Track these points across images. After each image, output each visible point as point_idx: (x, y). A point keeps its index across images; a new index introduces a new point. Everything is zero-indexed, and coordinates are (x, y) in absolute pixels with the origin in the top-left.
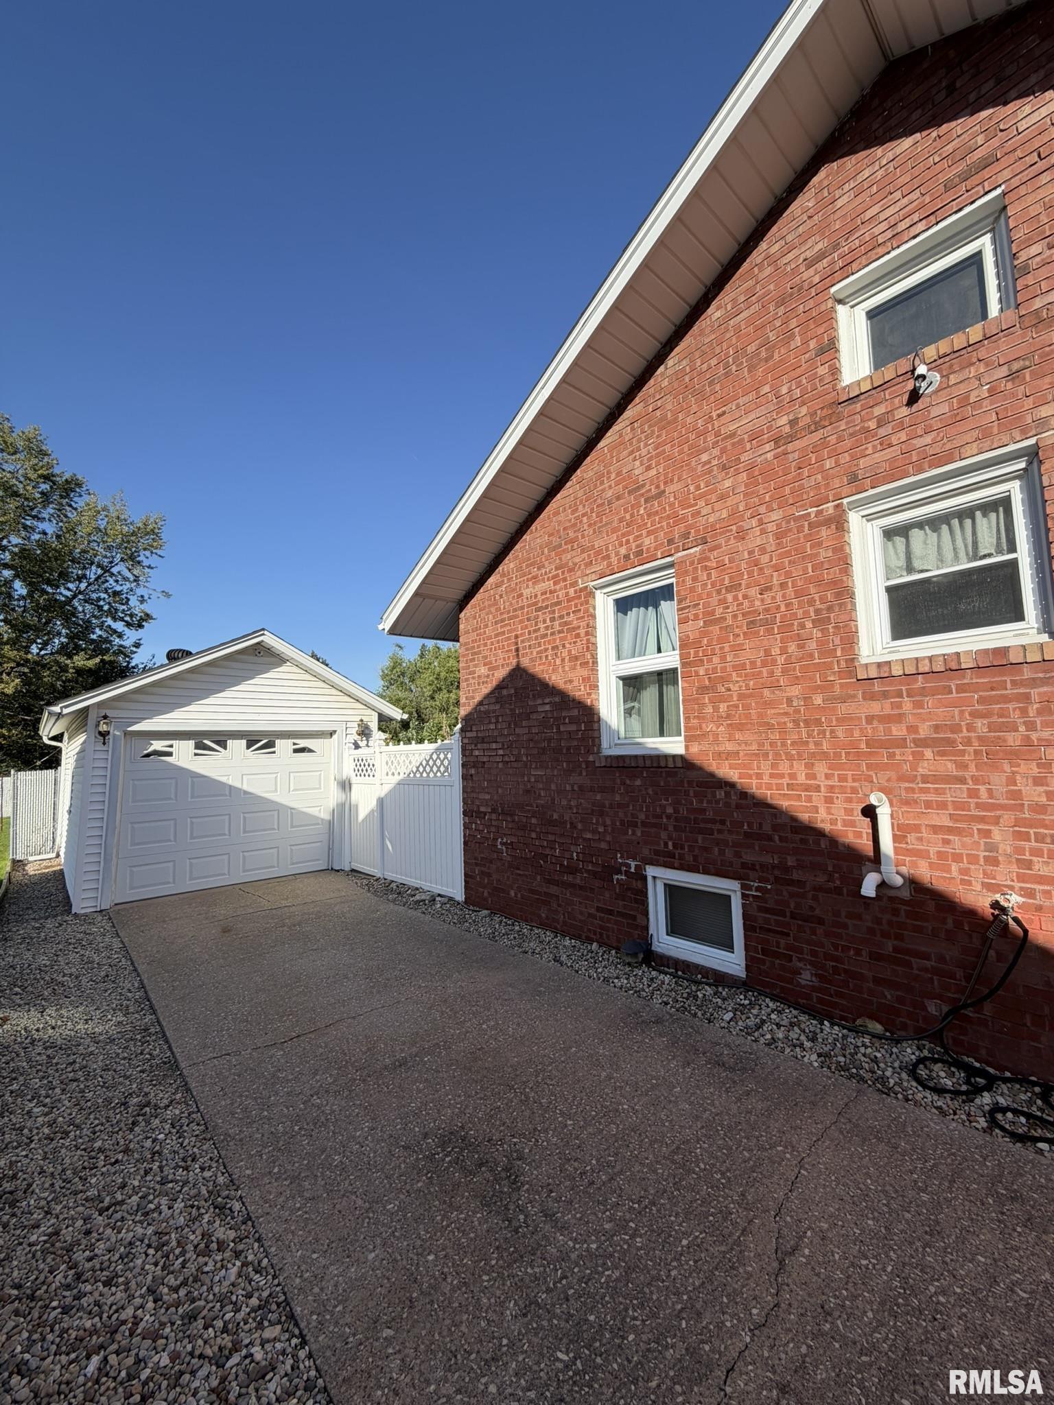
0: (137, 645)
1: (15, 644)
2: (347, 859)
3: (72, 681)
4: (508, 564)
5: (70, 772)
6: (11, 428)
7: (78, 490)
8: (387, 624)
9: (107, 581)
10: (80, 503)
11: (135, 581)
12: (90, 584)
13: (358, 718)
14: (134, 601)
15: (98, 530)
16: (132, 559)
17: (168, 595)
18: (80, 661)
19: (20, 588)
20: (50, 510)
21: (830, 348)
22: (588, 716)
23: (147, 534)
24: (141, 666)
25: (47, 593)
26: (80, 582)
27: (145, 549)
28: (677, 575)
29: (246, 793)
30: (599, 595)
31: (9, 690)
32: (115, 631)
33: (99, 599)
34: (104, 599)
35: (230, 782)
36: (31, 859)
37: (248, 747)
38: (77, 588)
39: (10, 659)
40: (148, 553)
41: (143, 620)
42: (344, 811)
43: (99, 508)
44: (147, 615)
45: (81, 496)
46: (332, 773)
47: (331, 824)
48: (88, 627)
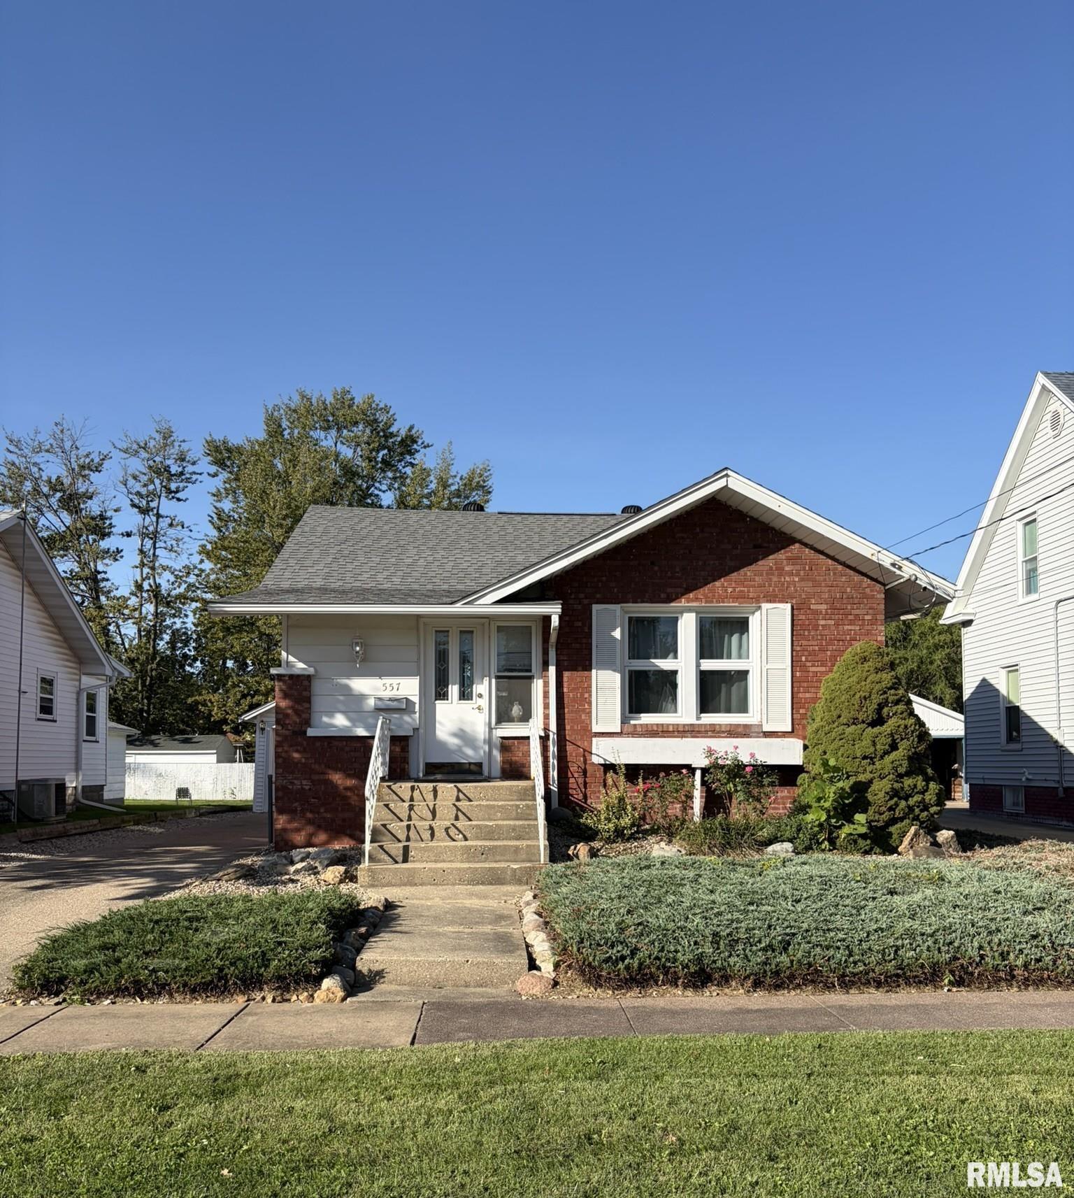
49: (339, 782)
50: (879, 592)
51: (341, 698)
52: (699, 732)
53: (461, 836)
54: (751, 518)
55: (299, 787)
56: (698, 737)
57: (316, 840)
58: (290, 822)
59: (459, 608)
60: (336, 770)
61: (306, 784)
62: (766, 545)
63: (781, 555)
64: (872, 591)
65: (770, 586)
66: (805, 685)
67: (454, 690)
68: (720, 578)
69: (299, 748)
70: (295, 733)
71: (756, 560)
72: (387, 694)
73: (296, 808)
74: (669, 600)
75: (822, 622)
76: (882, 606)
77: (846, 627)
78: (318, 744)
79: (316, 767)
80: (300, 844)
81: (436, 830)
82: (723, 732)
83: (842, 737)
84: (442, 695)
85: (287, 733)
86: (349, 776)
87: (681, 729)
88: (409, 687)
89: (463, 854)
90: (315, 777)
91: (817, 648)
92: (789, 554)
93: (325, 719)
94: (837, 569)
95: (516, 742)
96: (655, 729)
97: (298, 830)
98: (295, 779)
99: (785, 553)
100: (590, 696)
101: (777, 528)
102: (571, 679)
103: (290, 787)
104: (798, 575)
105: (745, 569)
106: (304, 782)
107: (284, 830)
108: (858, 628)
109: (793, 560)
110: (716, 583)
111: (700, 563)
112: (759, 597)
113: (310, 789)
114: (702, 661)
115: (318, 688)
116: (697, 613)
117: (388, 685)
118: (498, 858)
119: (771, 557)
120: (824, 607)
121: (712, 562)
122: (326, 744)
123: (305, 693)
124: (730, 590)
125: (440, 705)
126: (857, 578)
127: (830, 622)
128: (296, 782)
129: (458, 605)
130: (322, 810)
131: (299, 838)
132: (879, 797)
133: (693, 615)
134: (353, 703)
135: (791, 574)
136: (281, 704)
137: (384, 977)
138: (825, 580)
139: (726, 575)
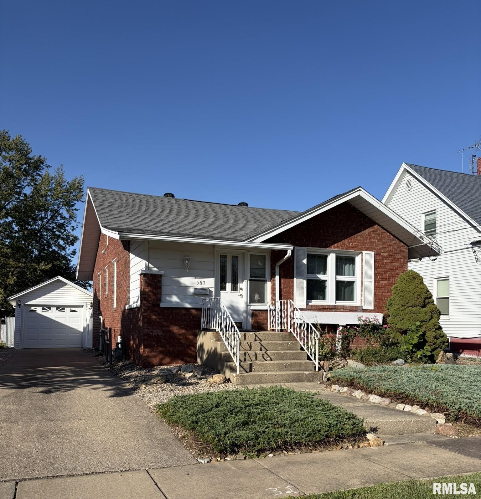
0: (73, 253)
2: (86, 344)
7: (42, 165)
9: (56, 218)
10: (43, 172)
12: (48, 221)
16: (68, 205)
20: (28, 179)
26: (43, 221)
29: (57, 322)
37: (57, 310)
38: (42, 224)
40: (76, 201)
42: (85, 329)
45: (43, 168)
46: (83, 318)
47: (82, 334)
48: (49, 245)
49: (177, 331)
50: (406, 249)
51: (175, 287)
52: (338, 309)
53: (269, 358)
54: (359, 211)
55: (156, 334)
56: (337, 312)
57: (164, 362)
58: (151, 352)
59: (245, 244)
60: (175, 325)
61: (160, 333)
62: (365, 224)
63: (370, 229)
64: (403, 248)
65: (366, 243)
66: (379, 289)
67: (229, 286)
68: (347, 238)
69: (156, 313)
70: (153, 305)
71: (361, 231)
72: (199, 286)
73: (154, 345)
74: (326, 247)
75: (385, 261)
76: (407, 255)
77: (394, 264)
78: (166, 311)
79: (165, 323)
80: (156, 364)
81: (258, 355)
82: (347, 309)
83: (411, 312)
84: (223, 288)
85: (149, 305)
86: (181, 328)
87: (331, 308)
88: (209, 283)
89: (277, 367)
90: (165, 329)
91: (383, 272)
92: (373, 229)
93: (168, 298)
94: (391, 237)
95: (260, 312)
96: (320, 307)
97: (155, 357)
98: (154, 330)
99: (372, 228)
100: (293, 291)
101: (369, 217)
102: (284, 282)
103: (151, 334)
104: (377, 239)
105: (357, 235)
106: (159, 331)
107: (148, 356)
108: (398, 264)
109: (375, 232)
110: (345, 240)
111: (339, 230)
112: (362, 248)
113: (161, 335)
114: (337, 276)
115: (164, 281)
116: (336, 254)
117: (199, 282)
118: (292, 369)
119: (366, 230)
120: (386, 254)
121: (344, 230)
122: (170, 311)
123: (159, 284)
124: (351, 244)
125: (222, 293)
126: (398, 242)
127: (389, 261)
128: (154, 331)
129: (245, 242)
130: (168, 346)
131: (155, 361)
132: (430, 339)
133: (334, 255)
134: (182, 290)
135: (374, 238)
136: (146, 289)
137: (377, 431)
138: (387, 242)
139: (350, 237)
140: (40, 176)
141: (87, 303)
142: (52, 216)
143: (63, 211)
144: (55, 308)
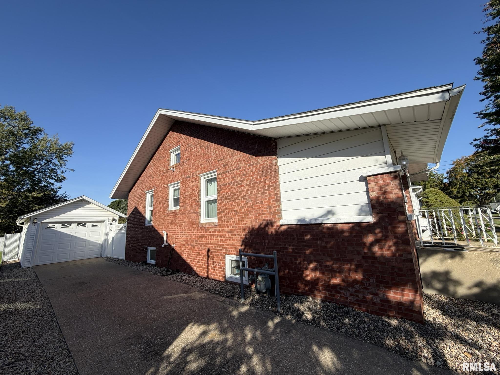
0: (60, 188)
1: (8, 188)
2: (106, 254)
3: (31, 202)
4: (136, 185)
5: (25, 234)
6: (14, 111)
7: (40, 133)
8: (111, 197)
9: (49, 165)
10: (41, 137)
11: (60, 165)
12: (42, 166)
13: (112, 217)
14: (59, 173)
15: (47, 147)
16: (60, 158)
17: (73, 171)
18: (35, 194)
19: (12, 168)
20: (28, 139)
21: (169, 160)
22: (144, 218)
23: (66, 149)
24: (60, 196)
25: (23, 170)
26: (38, 166)
27: (65, 155)
28: (154, 193)
29: (76, 237)
30: (147, 194)
31: (4, 205)
32: (51, 183)
33: (45, 171)
34: (47, 171)
35: (72, 234)
36: (9, 260)
37: (78, 225)
38: (36, 168)
39: (5, 194)
40: (66, 156)
41: (62, 179)
42: (106, 241)
43: (48, 140)
44: (64, 178)
45: (41, 135)
46: (104, 231)
47: (102, 245)
48: (40, 181)
140: (38, 139)
141: (109, 218)
142: (45, 164)
143: (56, 161)
144: (77, 224)
